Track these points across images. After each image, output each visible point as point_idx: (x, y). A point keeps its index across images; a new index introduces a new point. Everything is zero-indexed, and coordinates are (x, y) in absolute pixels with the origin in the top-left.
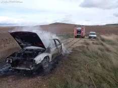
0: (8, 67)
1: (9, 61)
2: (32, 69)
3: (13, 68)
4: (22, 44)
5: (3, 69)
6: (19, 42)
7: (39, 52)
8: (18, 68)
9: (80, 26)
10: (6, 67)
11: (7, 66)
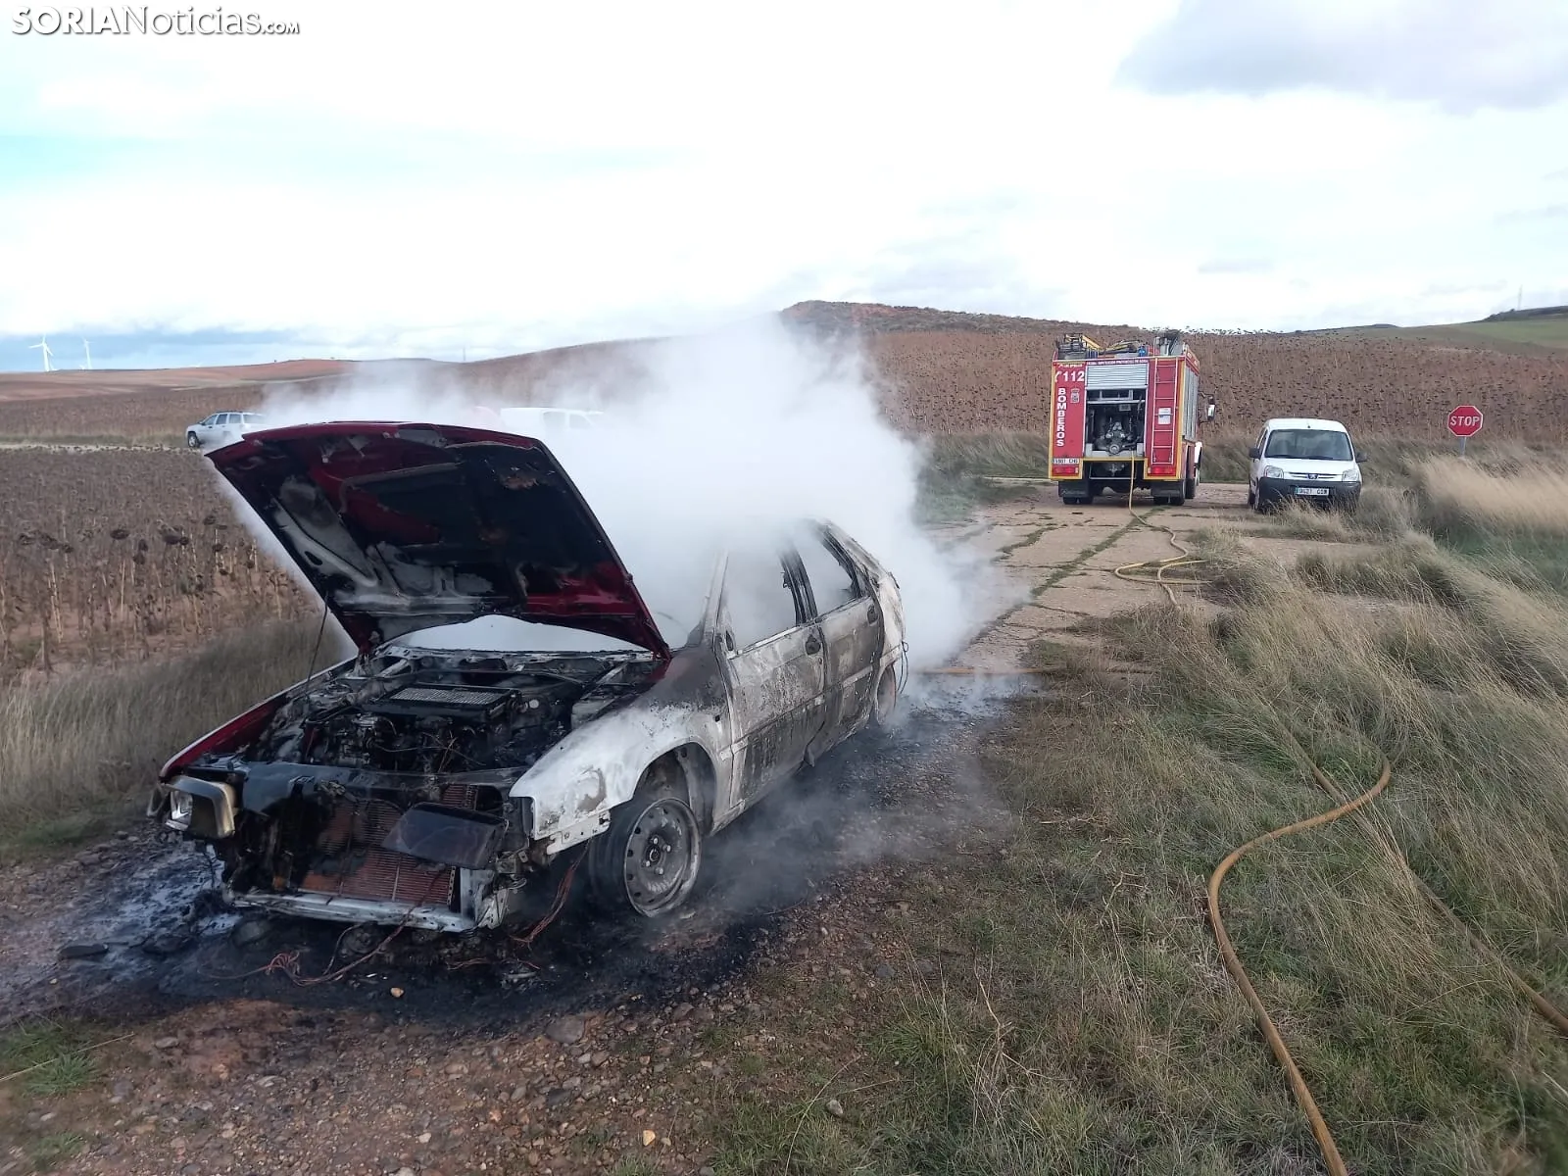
0: (190, 891)
1: (205, 807)
2: (492, 912)
3: (255, 898)
4: (368, 595)
5: (130, 910)
6: (332, 563)
7: (575, 694)
8: (311, 904)
9: (1124, 341)
10: (161, 896)
11: (171, 874)
